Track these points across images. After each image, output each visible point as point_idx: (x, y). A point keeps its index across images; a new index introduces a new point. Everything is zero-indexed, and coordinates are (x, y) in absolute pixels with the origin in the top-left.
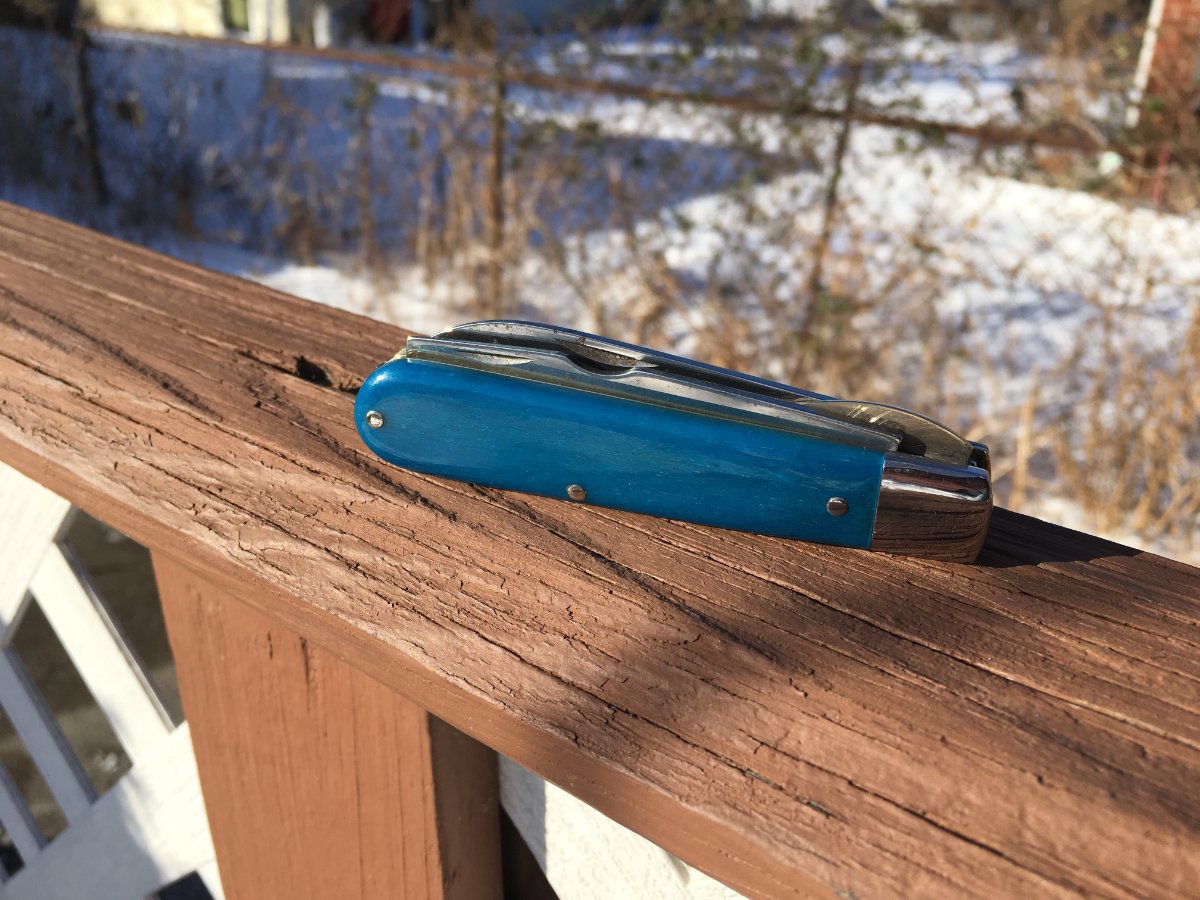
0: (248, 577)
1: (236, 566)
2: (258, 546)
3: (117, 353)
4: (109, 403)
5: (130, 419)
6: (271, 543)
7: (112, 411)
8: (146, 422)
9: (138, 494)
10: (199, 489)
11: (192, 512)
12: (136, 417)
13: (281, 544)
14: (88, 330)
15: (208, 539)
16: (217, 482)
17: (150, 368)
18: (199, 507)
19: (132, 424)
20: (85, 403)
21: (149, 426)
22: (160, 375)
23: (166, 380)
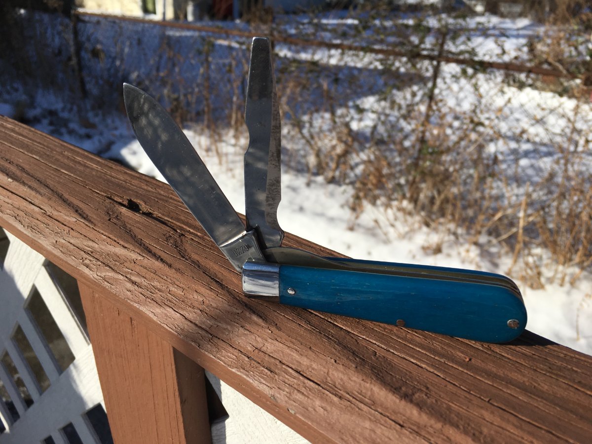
0: (99, 285)
1: (95, 281)
2: (103, 275)
3: (61, 197)
4: (55, 217)
5: (63, 224)
6: (107, 274)
7: (56, 220)
8: (68, 225)
9: (63, 253)
10: (85, 252)
11: (82, 261)
12: (65, 223)
13: (111, 274)
14: (51, 186)
15: (86, 271)
16: (91, 250)
17: (72, 203)
18: (84, 259)
19: (63, 226)
20: (47, 217)
21: (69, 227)
22: (75, 206)
23: (77, 209)
